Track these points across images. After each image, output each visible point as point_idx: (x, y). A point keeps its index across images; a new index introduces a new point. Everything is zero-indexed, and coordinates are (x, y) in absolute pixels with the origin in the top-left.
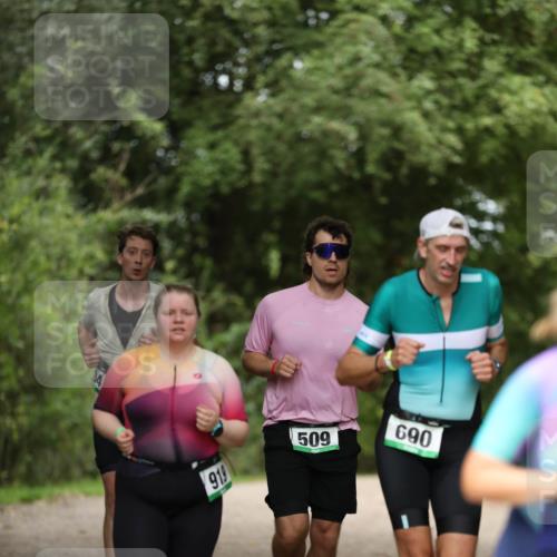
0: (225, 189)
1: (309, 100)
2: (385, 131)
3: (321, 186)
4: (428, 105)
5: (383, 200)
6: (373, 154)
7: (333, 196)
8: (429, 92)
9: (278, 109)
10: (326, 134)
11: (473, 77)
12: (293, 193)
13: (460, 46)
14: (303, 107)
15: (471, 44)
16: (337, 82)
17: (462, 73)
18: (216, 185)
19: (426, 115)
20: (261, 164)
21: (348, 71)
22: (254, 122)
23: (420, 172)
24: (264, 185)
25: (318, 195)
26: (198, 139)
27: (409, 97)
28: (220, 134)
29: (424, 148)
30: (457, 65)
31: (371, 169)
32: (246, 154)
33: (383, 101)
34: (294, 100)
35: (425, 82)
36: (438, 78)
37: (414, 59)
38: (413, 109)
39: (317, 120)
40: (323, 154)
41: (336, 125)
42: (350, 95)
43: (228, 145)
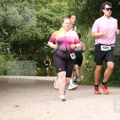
0: (16, 41)
1: (26, 31)
2: (35, 34)
3: (27, 41)
4: (40, 31)
5: (35, 43)
6: (34, 37)
7: (29, 42)
8: (40, 30)
9: (22, 32)
10: (28, 35)
11: (46, 28)
12: (24, 42)
13: (44, 24)
14: (25, 31)
15: (45, 24)
16: (29, 28)
17: (44, 28)
18: (14, 41)
19: (40, 33)
20: (20, 38)
21: (31, 27)
22: (19, 33)
23: (39, 39)
24: (20, 41)
25: (27, 42)
26: (12, 35)
27: (38, 31)
28: (15, 35)
29: (40, 37)
30: (44, 27)
31: (33, 39)
32: (18, 37)
33: (35, 31)
34: (24, 31)
35: (40, 29)
36: (41, 28)
37: (39, 26)
38: (39, 32)
39: (27, 33)
40: (28, 37)
41: (29, 34)
42: (31, 30)
43: (16, 36)
